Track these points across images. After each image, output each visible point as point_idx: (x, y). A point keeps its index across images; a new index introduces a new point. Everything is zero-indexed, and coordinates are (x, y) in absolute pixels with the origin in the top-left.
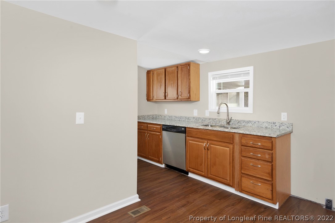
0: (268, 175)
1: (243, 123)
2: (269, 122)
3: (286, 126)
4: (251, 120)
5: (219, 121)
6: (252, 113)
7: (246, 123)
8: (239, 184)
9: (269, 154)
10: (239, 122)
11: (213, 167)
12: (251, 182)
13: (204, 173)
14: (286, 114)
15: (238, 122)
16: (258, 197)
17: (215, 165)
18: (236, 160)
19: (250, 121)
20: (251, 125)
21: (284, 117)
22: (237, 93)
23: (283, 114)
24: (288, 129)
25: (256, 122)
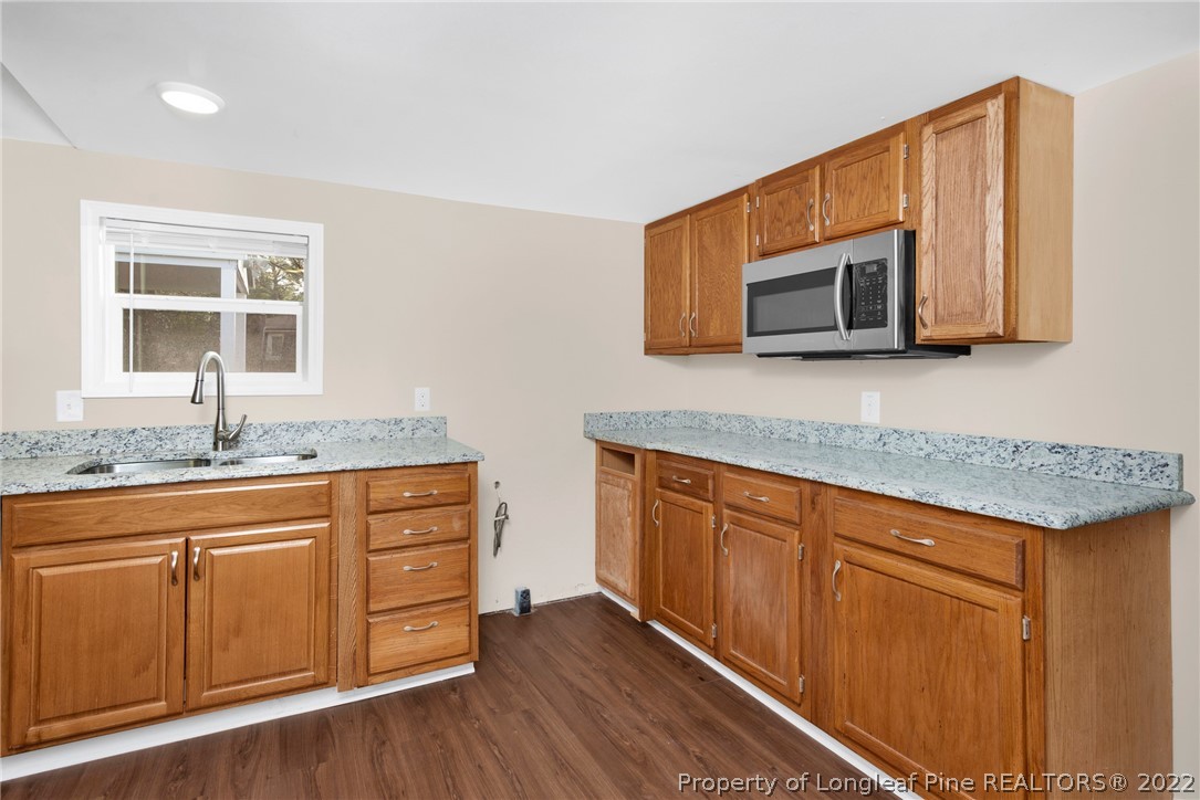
0: (458, 583)
1: (284, 433)
2: (381, 418)
3: (430, 426)
4: (318, 419)
5: (161, 439)
6: (321, 393)
7: (300, 434)
8: (354, 662)
9: (462, 518)
10: (266, 432)
11: (225, 648)
12: (407, 628)
13: (163, 703)
14: (426, 390)
15: (260, 432)
16: (427, 667)
17: (238, 632)
18: (342, 576)
19: (314, 423)
20: (320, 437)
21: (422, 403)
22: (249, 315)
23: (418, 391)
24: (436, 435)
25: (339, 426)
